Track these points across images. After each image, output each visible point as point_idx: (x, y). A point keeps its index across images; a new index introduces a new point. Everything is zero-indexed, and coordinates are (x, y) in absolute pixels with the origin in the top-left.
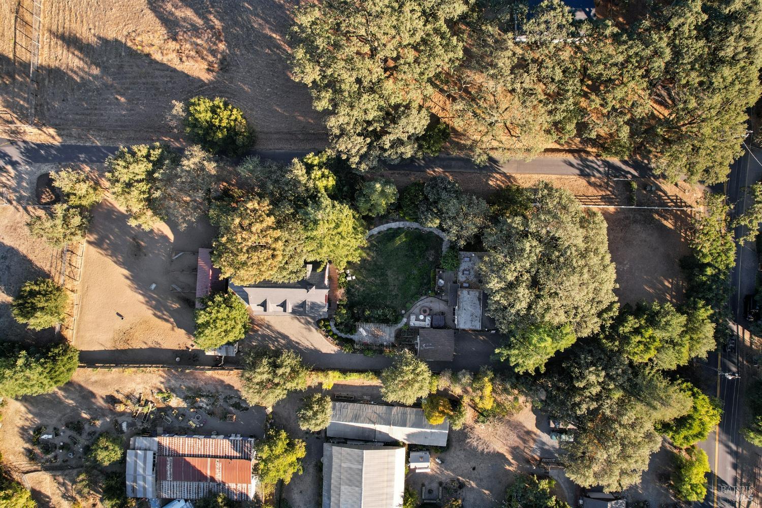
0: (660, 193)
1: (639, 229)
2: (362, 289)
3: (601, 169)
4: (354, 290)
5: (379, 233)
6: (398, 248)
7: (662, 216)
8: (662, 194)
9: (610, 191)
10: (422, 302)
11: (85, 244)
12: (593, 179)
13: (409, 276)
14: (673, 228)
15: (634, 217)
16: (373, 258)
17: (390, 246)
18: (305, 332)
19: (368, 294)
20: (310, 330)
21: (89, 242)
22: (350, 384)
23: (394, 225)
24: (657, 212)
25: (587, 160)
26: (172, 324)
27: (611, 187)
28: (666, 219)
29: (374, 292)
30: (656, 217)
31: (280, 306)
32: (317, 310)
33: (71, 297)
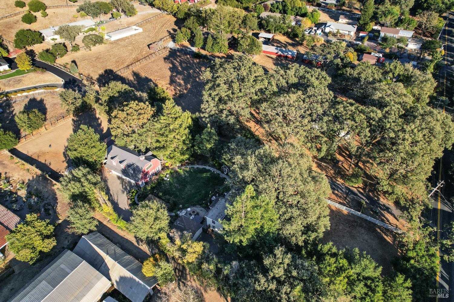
0: (383, 218)
1: (363, 232)
2: (168, 187)
3: (344, 190)
4: (163, 185)
5: (197, 168)
6: (202, 178)
7: (383, 232)
8: (385, 219)
9: (346, 202)
10: (196, 208)
11: (71, 119)
12: (336, 192)
13: (198, 192)
14: (391, 242)
15: (361, 223)
16: (186, 176)
17: (199, 175)
18: (120, 192)
19: (169, 191)
20: (123, 192)
21: (73, 120)
22: (117, 232)
23: (207, 168)
24: (379, 227)
25: (335, 182)
26: (66, 159)
27: (348, 200)
28: (387, 236)
29: (173, 191)
30: (379, 230)
31: (121, 162)
32: (136, 174)
33: (42, 130)
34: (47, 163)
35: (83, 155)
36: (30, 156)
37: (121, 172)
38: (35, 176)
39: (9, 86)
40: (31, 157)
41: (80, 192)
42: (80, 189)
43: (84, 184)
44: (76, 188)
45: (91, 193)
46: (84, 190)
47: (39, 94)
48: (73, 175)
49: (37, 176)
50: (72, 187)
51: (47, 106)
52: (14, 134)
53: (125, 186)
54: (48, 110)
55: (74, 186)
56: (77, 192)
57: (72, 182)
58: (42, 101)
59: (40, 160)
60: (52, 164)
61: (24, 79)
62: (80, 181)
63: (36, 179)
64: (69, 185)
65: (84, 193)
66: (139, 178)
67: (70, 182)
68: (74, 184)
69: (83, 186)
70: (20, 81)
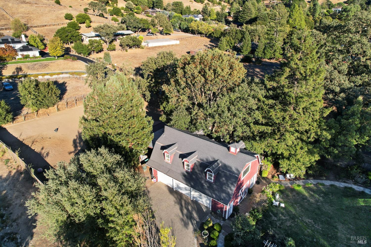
6: (358, 208)
17: (348, 202)
31: (183, 156)
32: (222, 184)
33: (53, 109)
34: (44, 152)
35: (111, 131)
36: (21, 140)
37: (181, 177)
38: (14, 171)
39: (33, 69)
40: (22, 142)
41: (88, 216)
42: (92, 206)
43: (104, 193)
44: (80, 201)
45: (120, 222)
46: (102, 209)
47: (63, 78)
48: (80, 167)
49: (18, 171)
50: (70, 198)
51: (68, 88)
52: (8, 105)
53: (188, 210)
54: (68, 91)
55: (75, 196)
56: (81, 214)
57: (73, 184)
58: (64, 84)
59: (33, 148)
60: (50, 154)
61: (51, 64)
62: (94, 185)
63: (13, 176)
64: (64, 189)
65: (100, 221)
66: (228, 194)
67: (66, 183)
68: (75, 190)
69: (99, 198)
70: (46, 66)
